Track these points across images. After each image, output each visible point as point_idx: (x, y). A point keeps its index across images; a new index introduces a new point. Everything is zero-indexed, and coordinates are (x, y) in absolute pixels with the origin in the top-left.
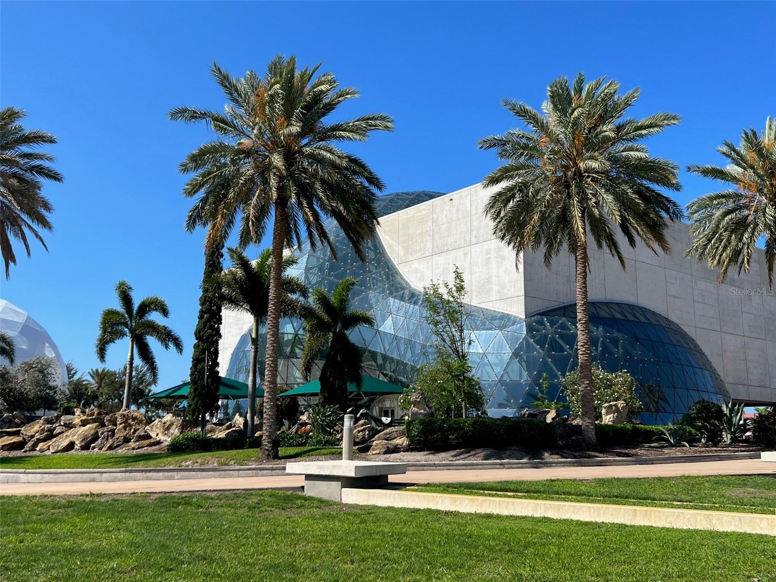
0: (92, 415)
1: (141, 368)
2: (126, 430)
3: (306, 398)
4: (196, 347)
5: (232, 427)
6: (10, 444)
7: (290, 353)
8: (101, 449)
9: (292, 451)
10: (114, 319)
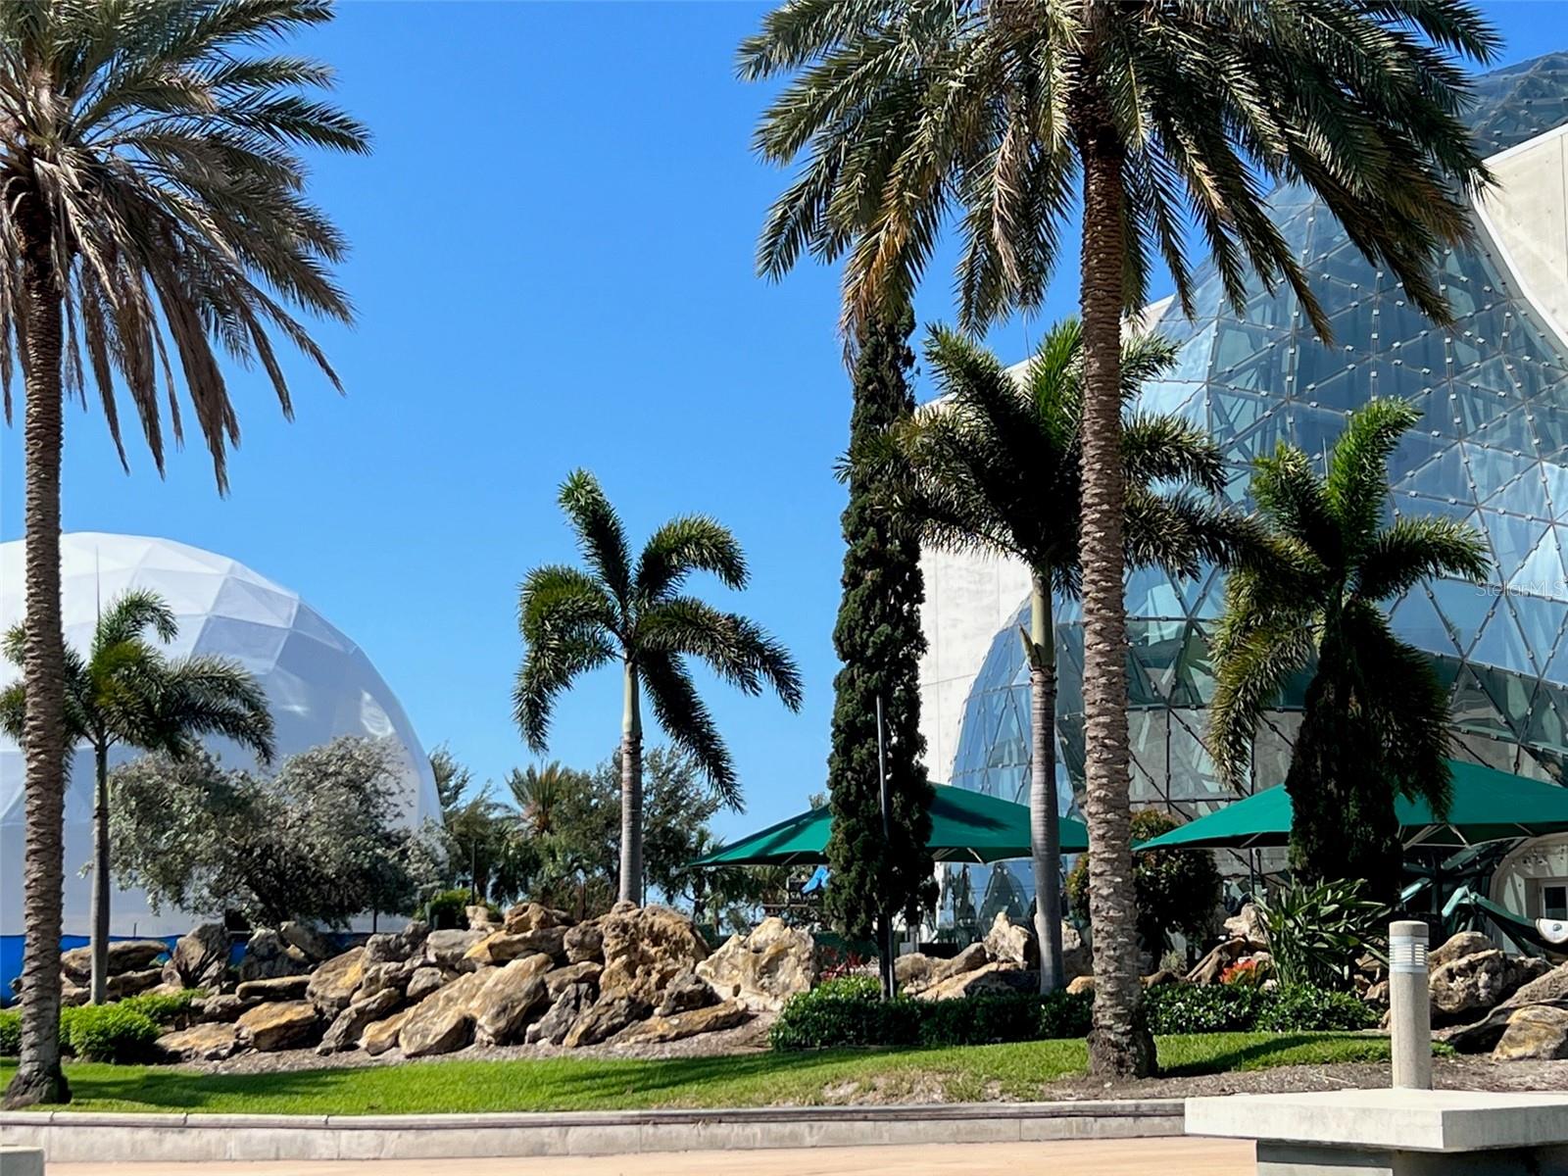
0: (523, 926)
1: (669, 760)
2: (633, 976)
3: (1244, 853)
4: (844, 684)
5: (985, 962)
6: (277, 1028)
7: (1174, 688)
8: (558, 1040)
9: (1204, 1047)
10: (570, 601)
